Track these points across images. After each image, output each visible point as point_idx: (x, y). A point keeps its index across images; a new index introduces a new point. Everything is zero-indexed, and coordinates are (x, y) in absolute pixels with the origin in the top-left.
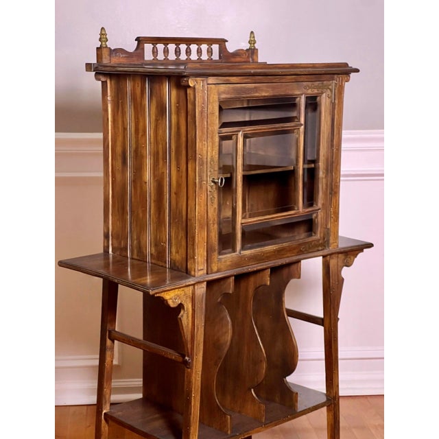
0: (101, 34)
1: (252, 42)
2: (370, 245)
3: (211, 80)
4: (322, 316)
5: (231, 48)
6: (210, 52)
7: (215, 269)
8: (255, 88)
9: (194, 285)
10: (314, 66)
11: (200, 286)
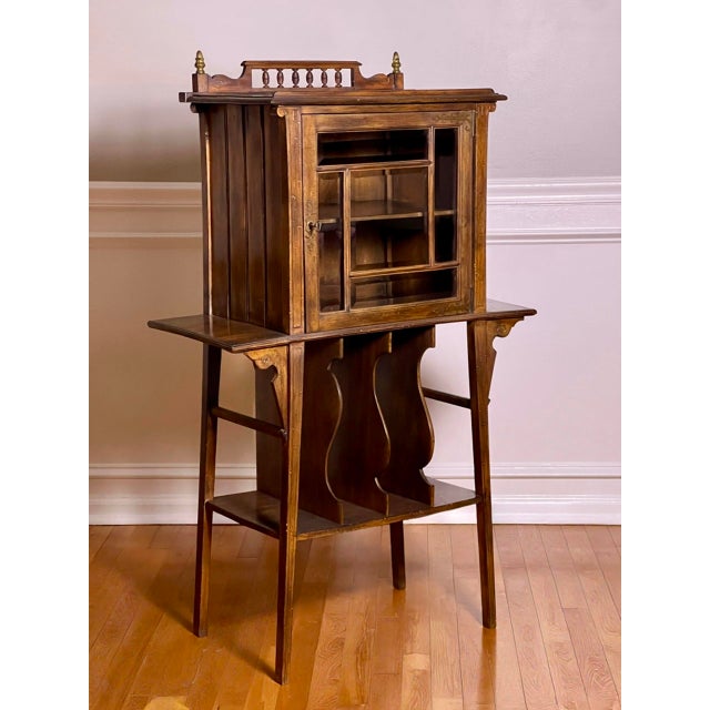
0: (197, 59)
1: (396, 64)
2: (532, 312)
3: (306, 110)
4: (469, 397)
5: (367, 72)
6: (338, 78)
7: (315, 327)
8: (365, 118)
9: (288, 345)
10: (445, 92)
11: (296, 346)
